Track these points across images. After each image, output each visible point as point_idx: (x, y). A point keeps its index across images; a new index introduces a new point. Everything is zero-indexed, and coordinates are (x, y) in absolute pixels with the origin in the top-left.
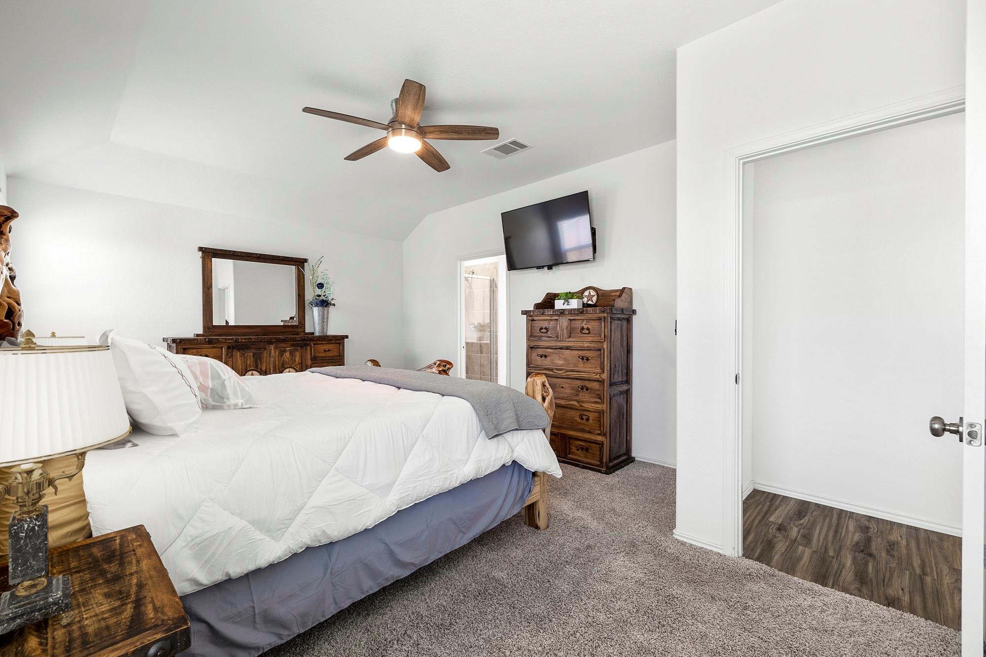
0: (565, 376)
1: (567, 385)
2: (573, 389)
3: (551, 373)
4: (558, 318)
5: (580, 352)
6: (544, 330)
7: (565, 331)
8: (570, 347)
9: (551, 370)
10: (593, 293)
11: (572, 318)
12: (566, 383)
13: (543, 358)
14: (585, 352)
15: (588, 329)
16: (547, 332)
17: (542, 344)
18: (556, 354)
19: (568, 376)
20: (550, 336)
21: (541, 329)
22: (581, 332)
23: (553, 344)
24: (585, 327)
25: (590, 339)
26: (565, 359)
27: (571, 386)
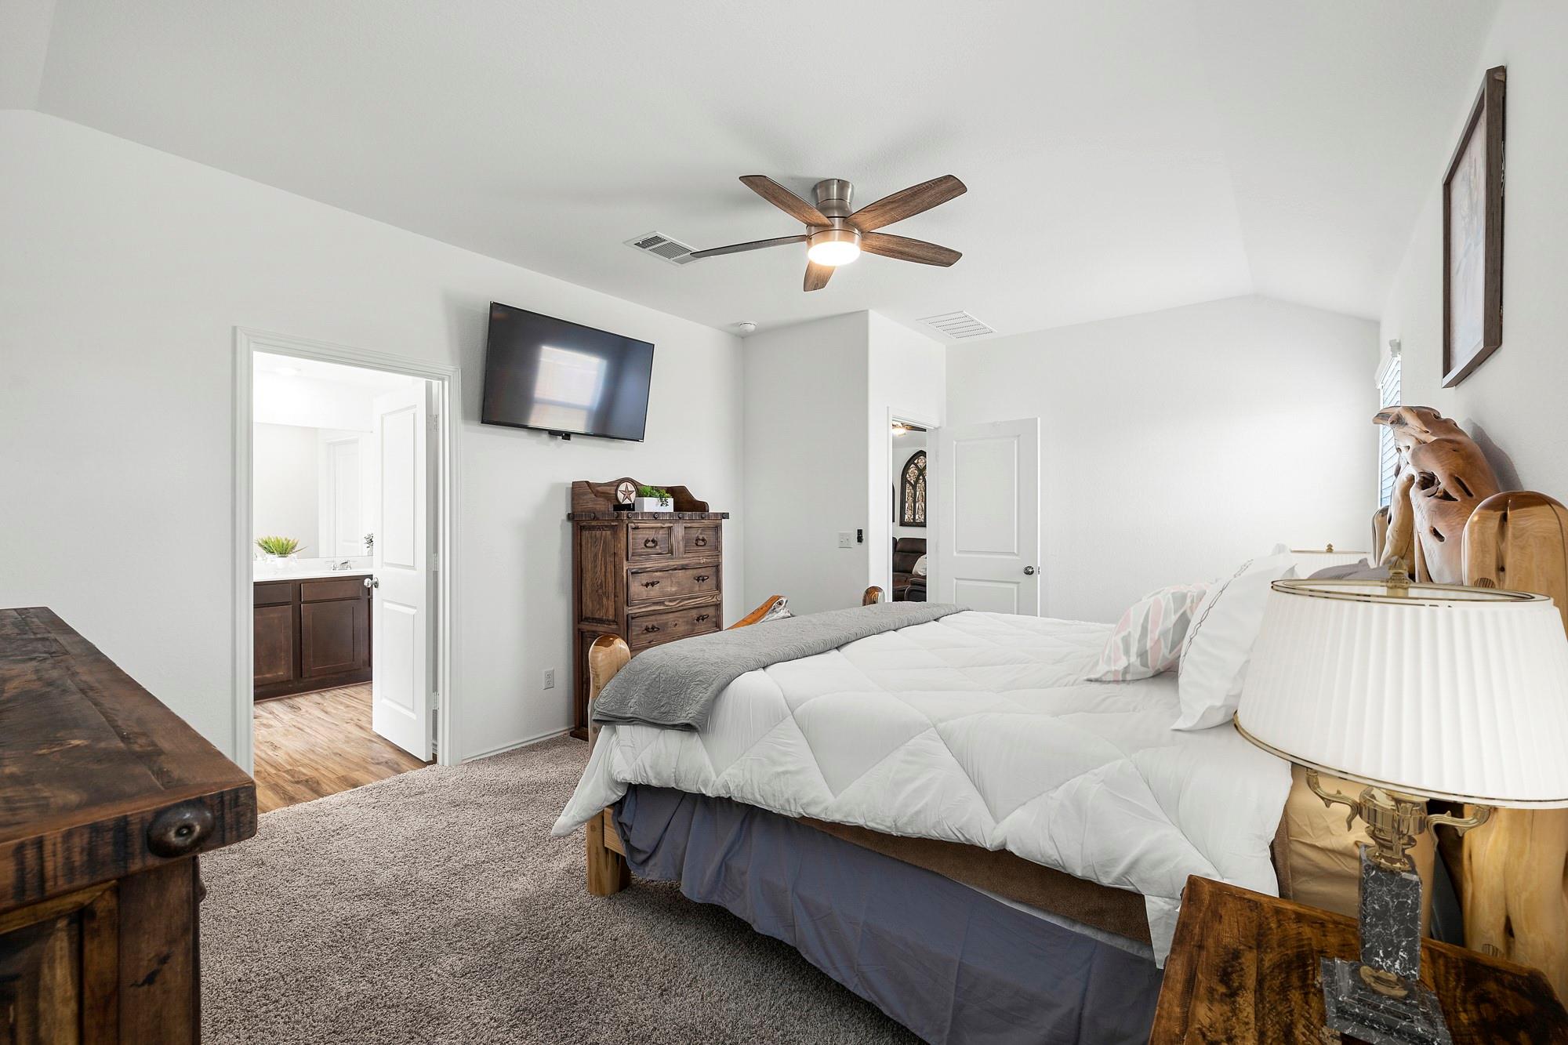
0: (682, 608)
1: (680, 620)
2: (687, 623)
3: (662, 607)
4: (671, 525)
5: (695, 571)
6: (650, 544)
7: (681, 543)
8: (687, 565)
9: (661, 603)
10: (631, 488)
11: (689, 525)
12: (680, 617)
13: (650, 587)
14: (700, 570)
15: (703, 540)
16: (655, 546)
17: (648, 565)
18: (667, 577)
19: (684, 607)
20: (660, 551)
21: (647, 541)
22: (697, 545)
23: (663, 564)
24: (701, 537)
25: (708, 553)
26: (678, 583)
27: (685, 619)
